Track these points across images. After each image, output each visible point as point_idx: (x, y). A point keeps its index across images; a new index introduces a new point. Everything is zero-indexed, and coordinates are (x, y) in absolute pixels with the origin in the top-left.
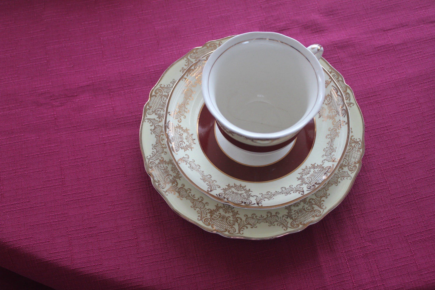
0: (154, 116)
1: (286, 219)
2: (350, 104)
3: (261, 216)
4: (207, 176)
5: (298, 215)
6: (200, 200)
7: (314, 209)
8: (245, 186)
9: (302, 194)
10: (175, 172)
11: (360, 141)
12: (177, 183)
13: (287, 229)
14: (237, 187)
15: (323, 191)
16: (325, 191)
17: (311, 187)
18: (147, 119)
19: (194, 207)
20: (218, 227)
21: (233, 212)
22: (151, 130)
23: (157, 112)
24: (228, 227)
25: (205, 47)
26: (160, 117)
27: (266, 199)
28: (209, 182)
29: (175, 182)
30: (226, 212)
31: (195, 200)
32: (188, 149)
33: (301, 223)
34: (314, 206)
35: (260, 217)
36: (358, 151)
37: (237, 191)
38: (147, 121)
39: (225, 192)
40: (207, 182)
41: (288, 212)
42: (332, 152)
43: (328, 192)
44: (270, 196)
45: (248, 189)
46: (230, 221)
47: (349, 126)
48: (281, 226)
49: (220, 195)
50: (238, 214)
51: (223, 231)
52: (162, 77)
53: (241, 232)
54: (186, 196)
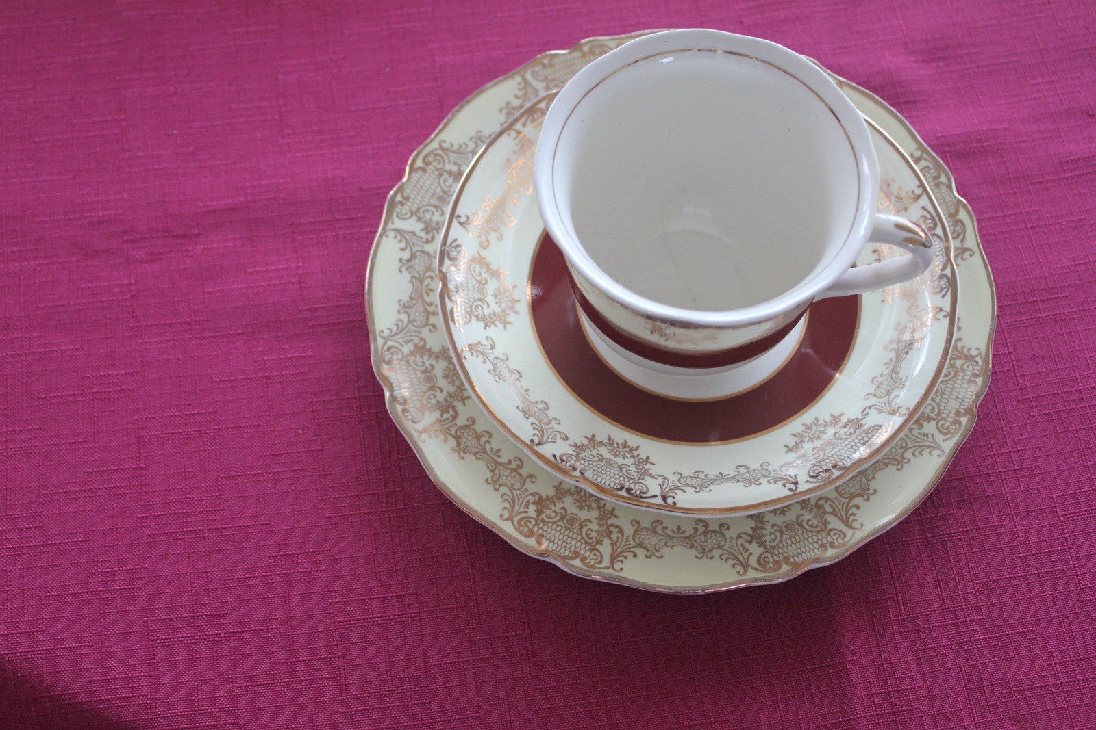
0: (412, 225)
1: (747, 545)
2: (962, 251)
3: (679, 528)
4: (537, 403)
5: (782, 537)
6: (514, 465)
7: (829, 526)
8: (637, 448)
9: (791, 490)
10: (452, 382)
11: (980, 355)
12: (456, 413)
13: (745, 571)
14: (615, 445)
15: (858, 480)
16: (864, 480)
17: (818, 473)
18: (395, 230)
19: (495, 482)
20: (556, 545)
21: (602, 510)
22: (401, 260)
23: (422, 215)
24: (583, 546)
25: (576, 54)
26: (430, 228)
27: (689, 490)
28: (540, 421)
29: (450, 409)
30: (581, 508)
31: (500, 464)
32: (497, 323)
33: (786, 560)
34: (829, 518)
35: (674, 532)
36: (969, 382)
37: (612, 457)
38: (392, 234)
39: (578, 454)
40: (532, 420)
41: (754, 526)
42: (895, 388)
43: (873, 485)
44: (702, 482)
45: (643, 456)
46: (589, 532)
47: (952, 324)
48: (731, 562)
49: (564, 458)
50: (613, 517)
51: (566, 557)
52: (450, 120)
53: (618, 566)
54: (476, 450)
